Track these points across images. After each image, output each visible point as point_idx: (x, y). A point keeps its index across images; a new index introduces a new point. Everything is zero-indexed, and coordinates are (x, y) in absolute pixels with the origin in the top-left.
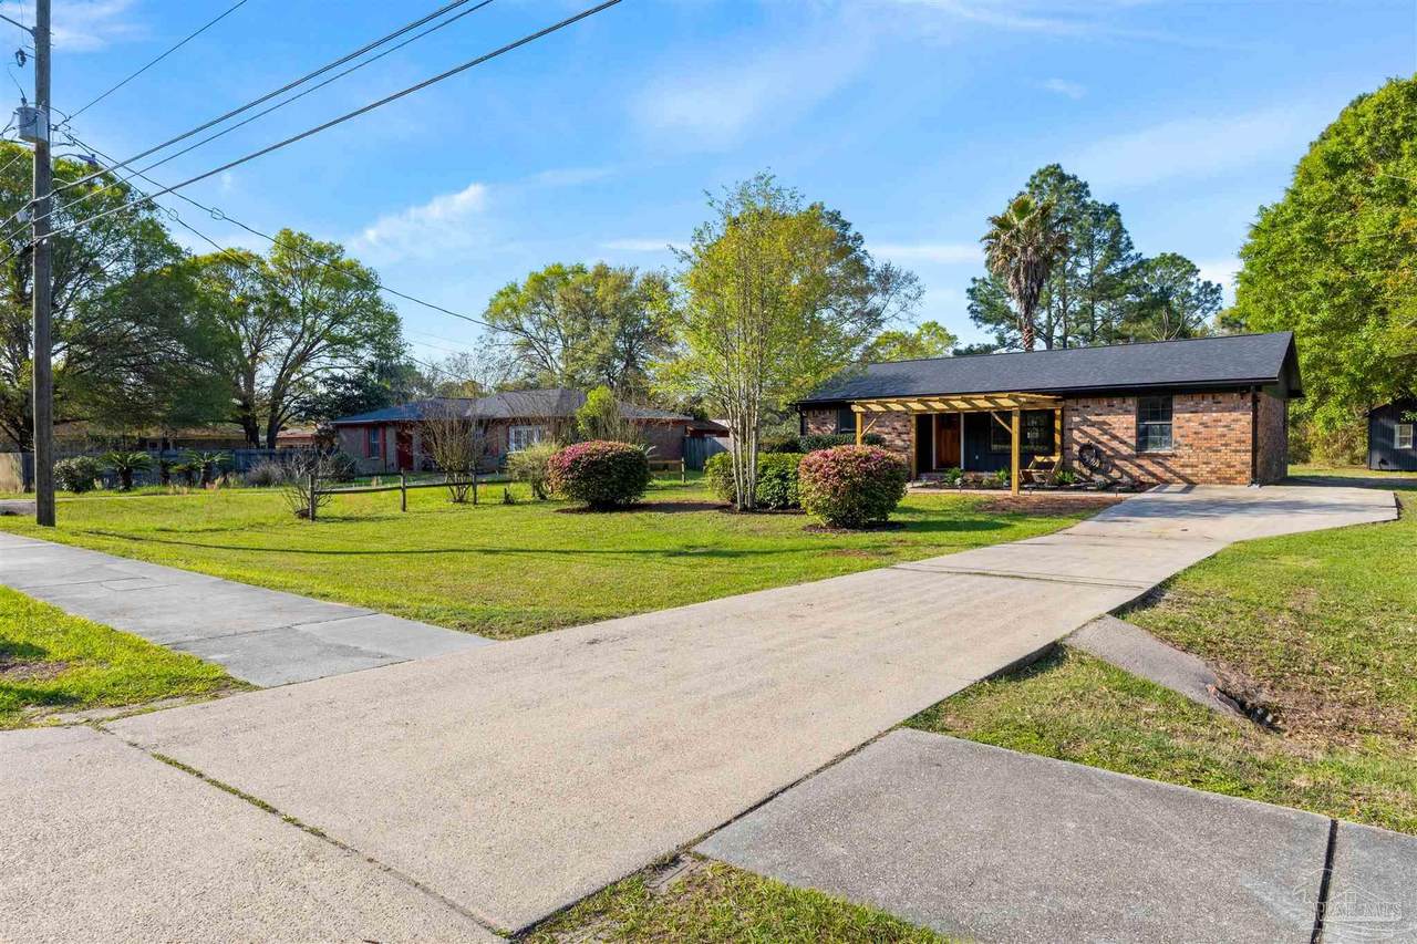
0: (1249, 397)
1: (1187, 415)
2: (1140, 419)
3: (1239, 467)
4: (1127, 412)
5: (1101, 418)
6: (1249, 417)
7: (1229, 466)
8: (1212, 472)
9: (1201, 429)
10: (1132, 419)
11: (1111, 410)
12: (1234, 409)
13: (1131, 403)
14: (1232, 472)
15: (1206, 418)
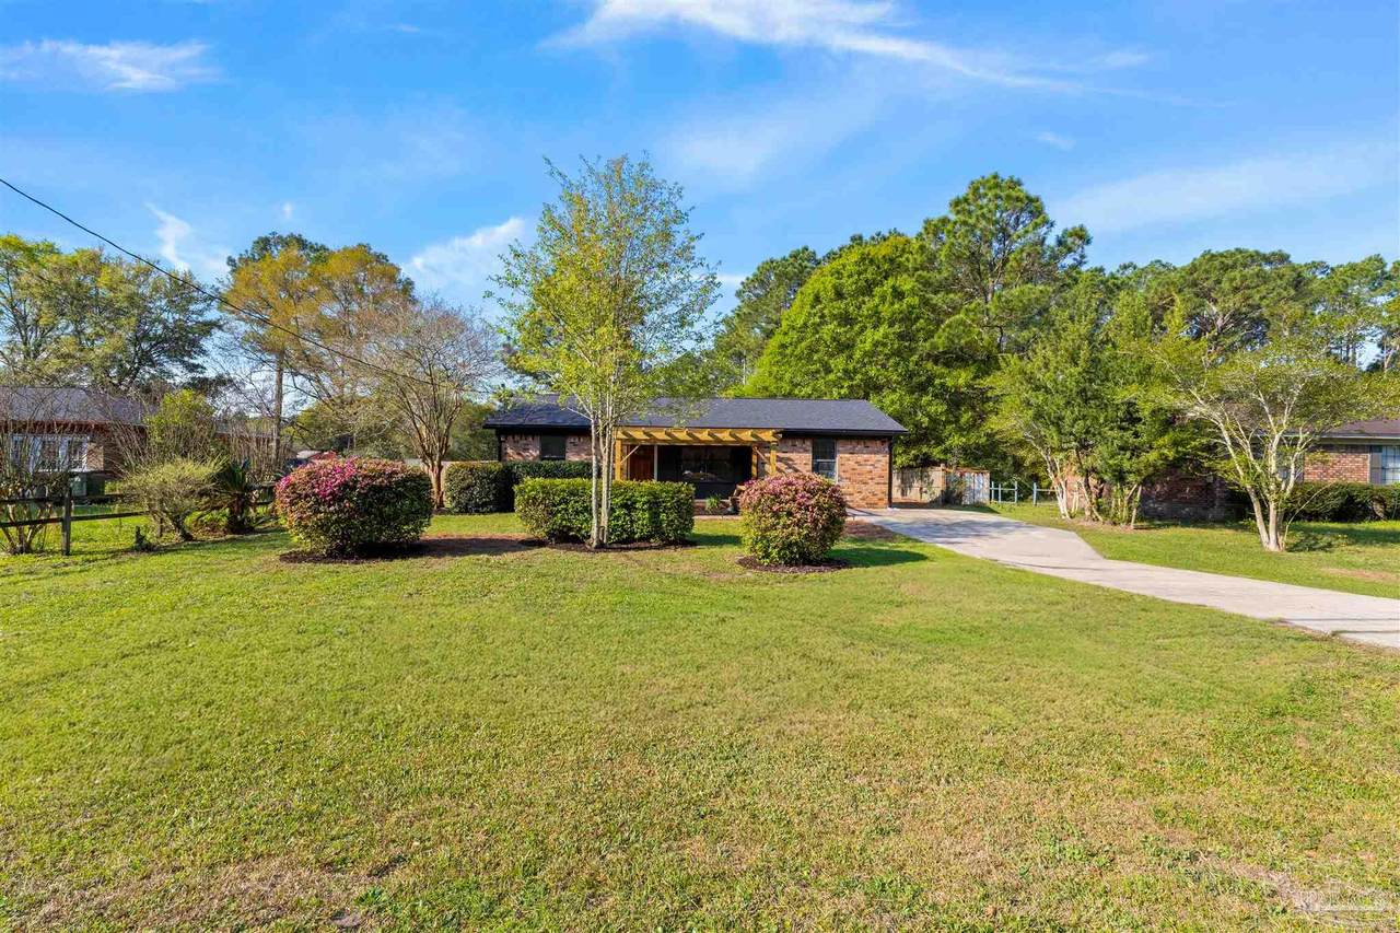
0: (887, 445)
1: (847, 455)
2: (814, 457)
3: (880, 496)
4: (806, 451)
5: (787, 455)
6: (887, 458)
7: (874, 495)
8: (863, 499)
9: (856, 466)
10: (809, 456)
11: (794, 449)
12: (878, 452)
13: (808, 444)
14: (875, 499)
15: (860, 458)
